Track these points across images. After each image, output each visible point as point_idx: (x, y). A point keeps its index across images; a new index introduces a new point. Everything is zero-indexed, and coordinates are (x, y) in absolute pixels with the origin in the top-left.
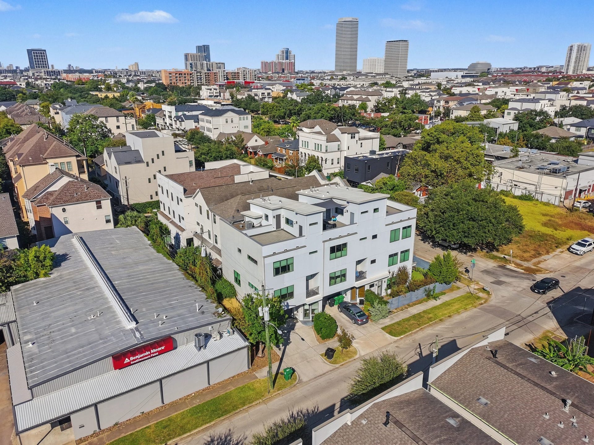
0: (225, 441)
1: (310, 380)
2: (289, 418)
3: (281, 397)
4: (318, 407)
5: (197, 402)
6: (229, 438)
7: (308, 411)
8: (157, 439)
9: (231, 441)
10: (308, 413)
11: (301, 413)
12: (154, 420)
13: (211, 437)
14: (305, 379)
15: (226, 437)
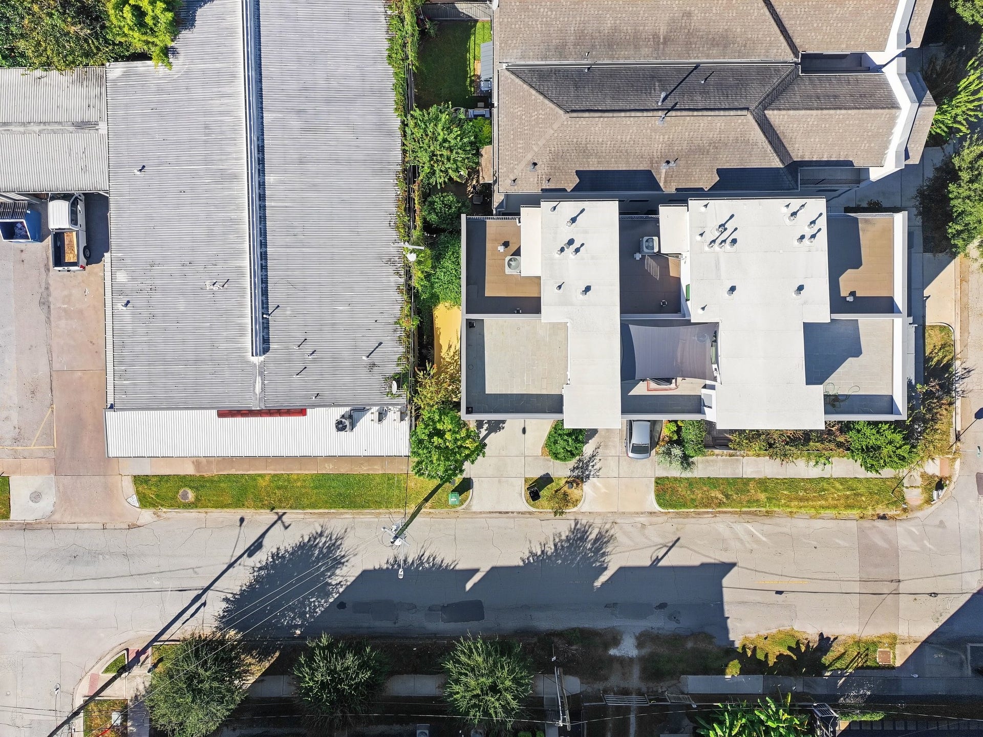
0: (334, 545)
1: (481, 513)
2: (416, 558)
3: (429, 519)
4: (457, 564)
5: (329, 469)
6: (339, 543)
7: (442, 562)
8: (266, 500)
9: (339, 549)
10: (441, 566)
11: (434, 560)
12: (272, 467)
13: (322, 527)
14: (475, 508)
15: (337, 540)
